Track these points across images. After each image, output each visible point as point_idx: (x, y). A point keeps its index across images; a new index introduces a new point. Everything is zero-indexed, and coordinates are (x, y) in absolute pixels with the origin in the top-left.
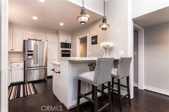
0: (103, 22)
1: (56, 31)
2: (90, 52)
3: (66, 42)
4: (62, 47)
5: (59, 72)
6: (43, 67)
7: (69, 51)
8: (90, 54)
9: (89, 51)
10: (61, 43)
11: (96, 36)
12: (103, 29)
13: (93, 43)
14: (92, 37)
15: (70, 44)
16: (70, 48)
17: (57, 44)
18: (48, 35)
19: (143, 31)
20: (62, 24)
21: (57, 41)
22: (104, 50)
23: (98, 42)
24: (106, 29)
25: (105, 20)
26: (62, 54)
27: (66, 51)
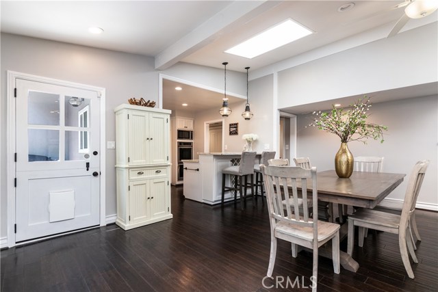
2: (226, 146)
3: (186, 129)
4: (179, 138)
5: (198, 170)
7: (190, 144)
8: (226, 148)
9: (225, 144)
10: (179, 131)
11: (237, 124)
12: (246, 119)
13: (231, 133)
14: (230, 125)
15: (192, 132)
16: (192, 138)
19: (296, 119)
20: (185, 105)
22: (247, 144)
23: (239, 132)
24: (249, 119)
25: (247, 109)
26: (180, 149)
27: (185, 143)
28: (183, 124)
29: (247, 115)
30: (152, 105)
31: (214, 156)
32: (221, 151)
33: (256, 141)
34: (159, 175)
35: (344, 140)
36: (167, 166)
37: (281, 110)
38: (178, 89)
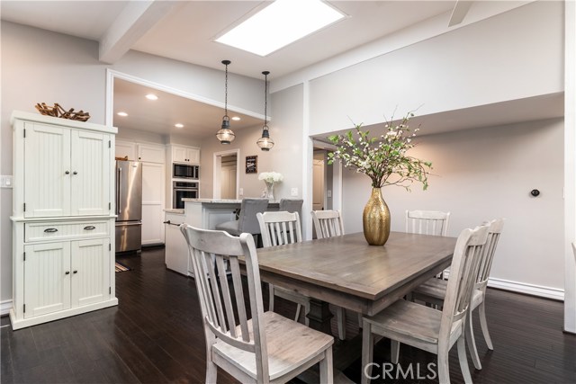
0: (264, 136)
1: (163, 137)
2: (242, 189)
3: (188, 163)
4: (175, 175)
6: (126, 223)
7: (194, 185)
8: (242, 193)
9: (240, 187)
10: (175, 166)
11: (255, 157)
12: (263, 149)
13: (248, 171)
14: (247, 158)
15: (197, 167)
16: (197, 177)
17: (163, 166)
18: (141, 146)
20: (179, 126)
21: (163, 160)
22: (266, 188)
23: (259, 168)
24: (267, 149)
25: (266, 134)
26: (177, 192)
27: (185, 184)
28: (181, 155)
29: (265, 143)
30: (81, 117)
31: (204, 204)
32: (235, 198)
33: (279, 183)
34: (91, 233)
35: (377, 185)
36: (108, 219)
37: (314, 138)
38: (152, 97)
